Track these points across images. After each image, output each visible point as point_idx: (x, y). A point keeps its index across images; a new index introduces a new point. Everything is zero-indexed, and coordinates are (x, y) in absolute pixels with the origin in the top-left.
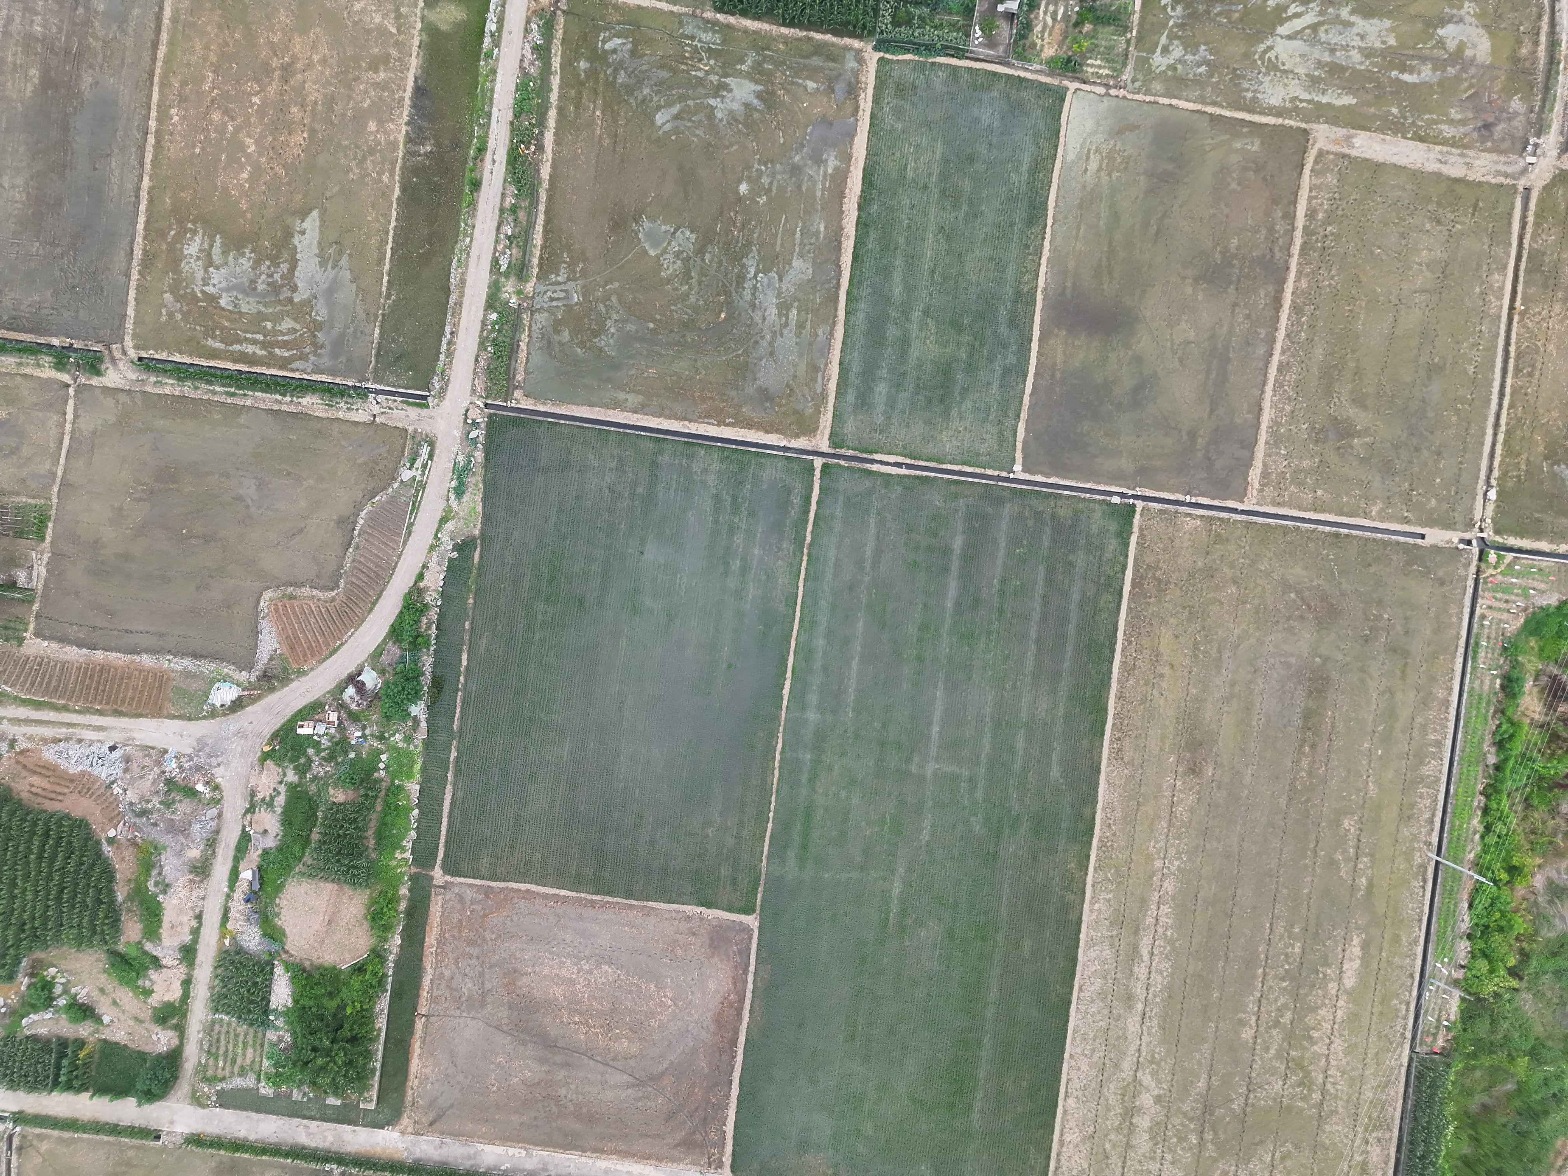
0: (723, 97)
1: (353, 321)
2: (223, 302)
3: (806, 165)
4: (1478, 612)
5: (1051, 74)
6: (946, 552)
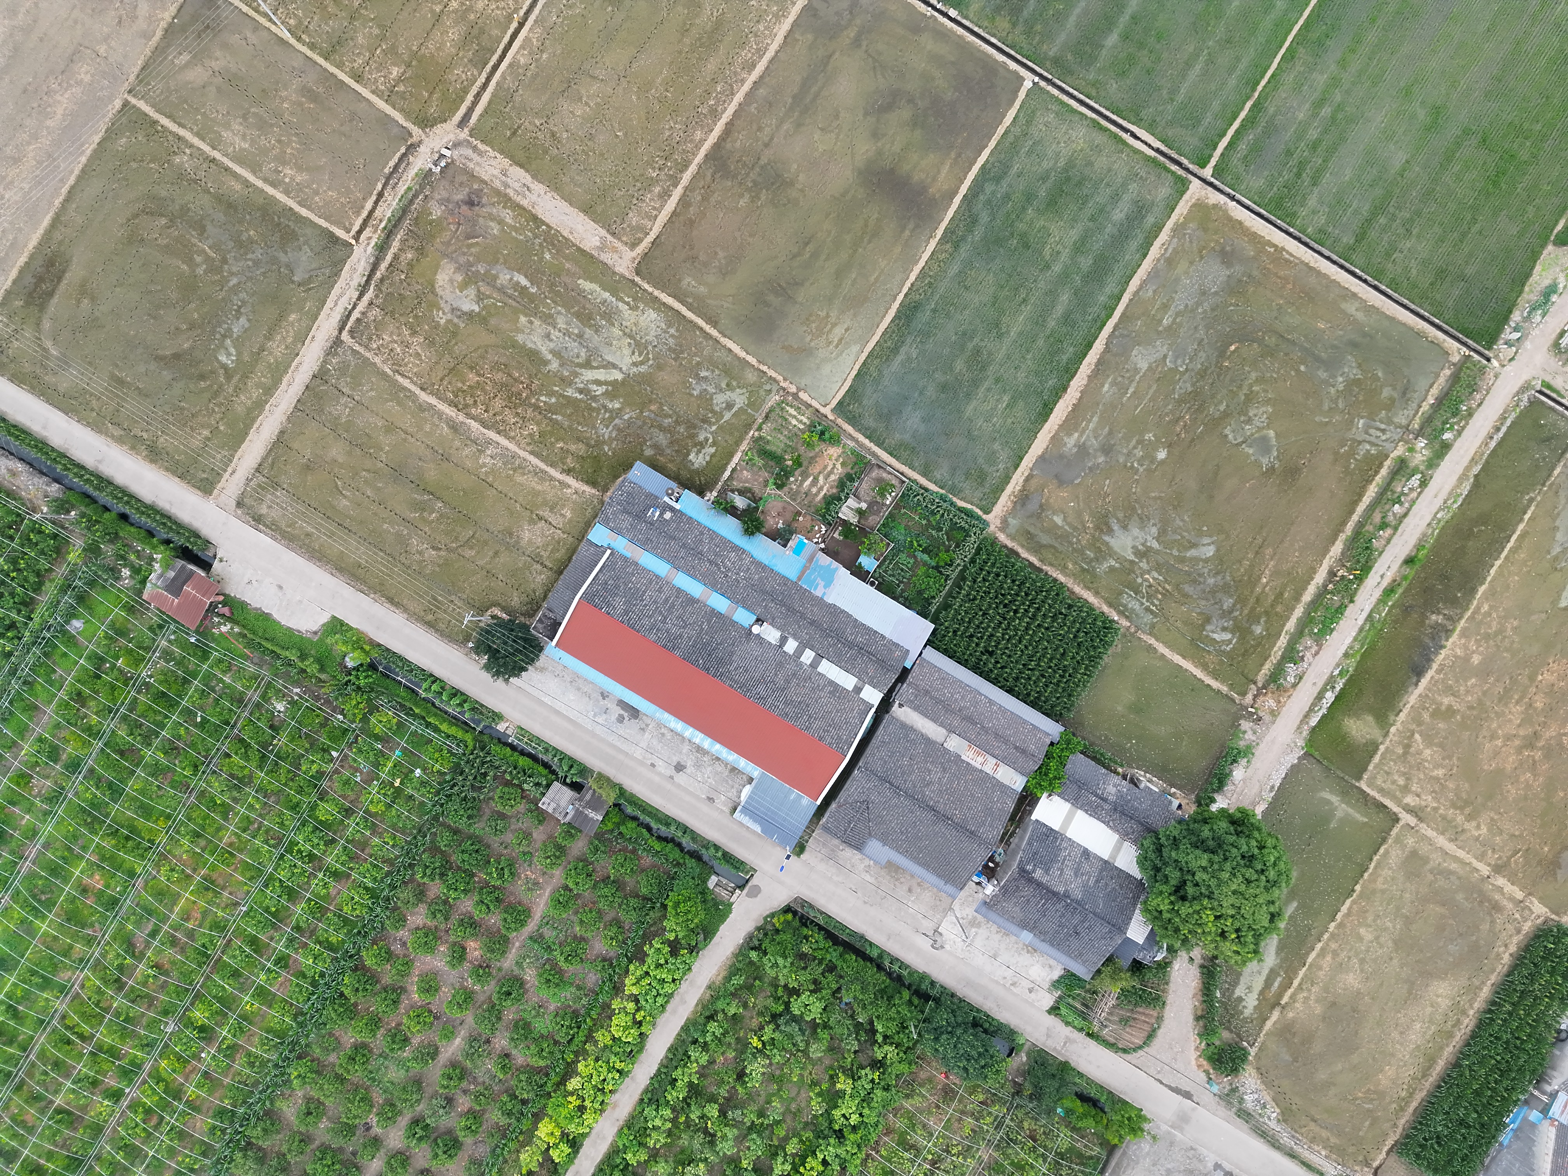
0: (1143, 545)
3: (1095, 450)
6: (1125, 37)
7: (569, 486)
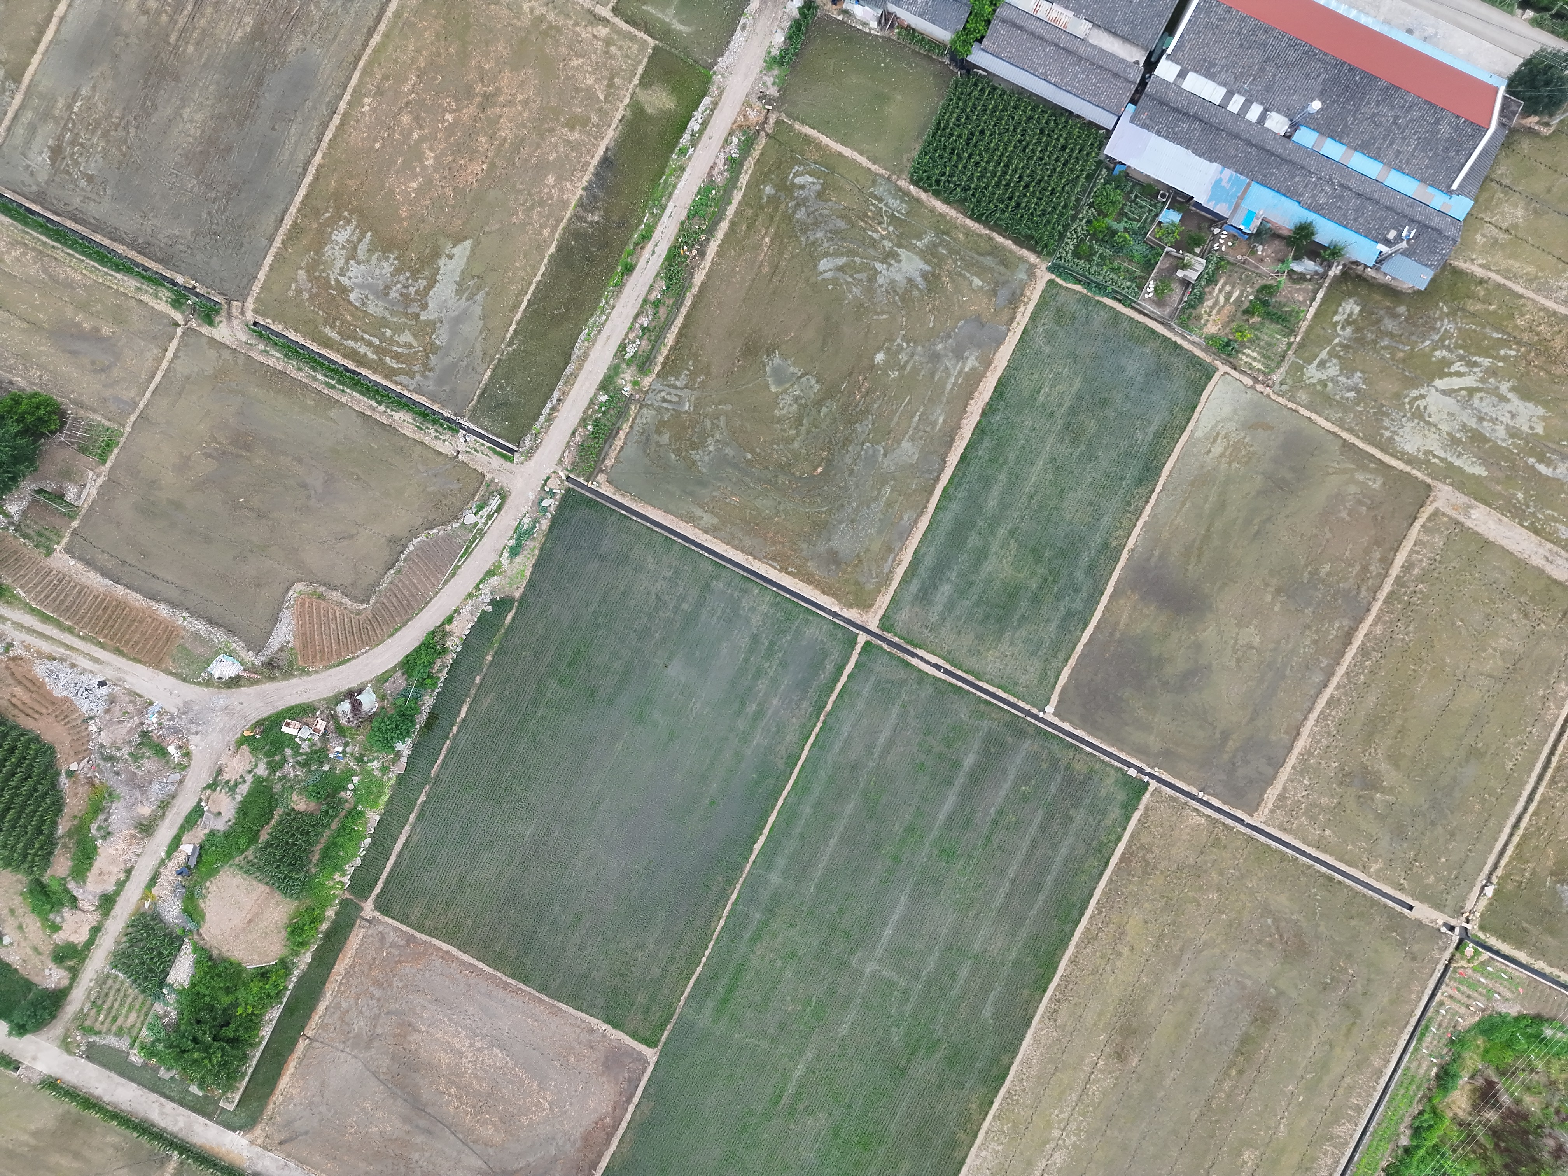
0: (890, 265)
1: (468, 356)
2: (352, 297)
3: (946, 356)
4: (1439, 997)
5: (1206, 350)
6: (956, 764)
7: (1480, 266)
